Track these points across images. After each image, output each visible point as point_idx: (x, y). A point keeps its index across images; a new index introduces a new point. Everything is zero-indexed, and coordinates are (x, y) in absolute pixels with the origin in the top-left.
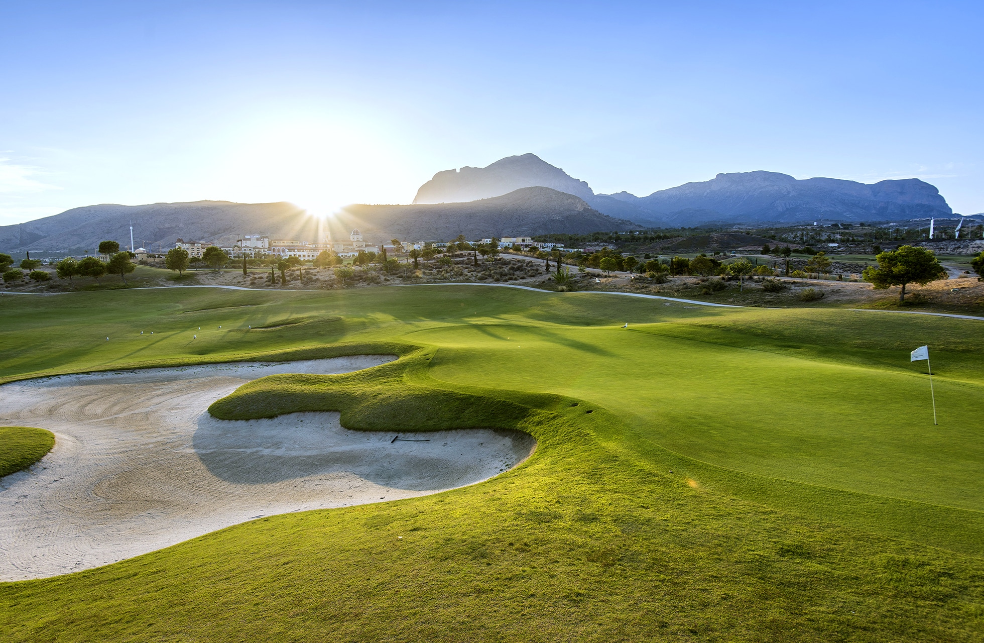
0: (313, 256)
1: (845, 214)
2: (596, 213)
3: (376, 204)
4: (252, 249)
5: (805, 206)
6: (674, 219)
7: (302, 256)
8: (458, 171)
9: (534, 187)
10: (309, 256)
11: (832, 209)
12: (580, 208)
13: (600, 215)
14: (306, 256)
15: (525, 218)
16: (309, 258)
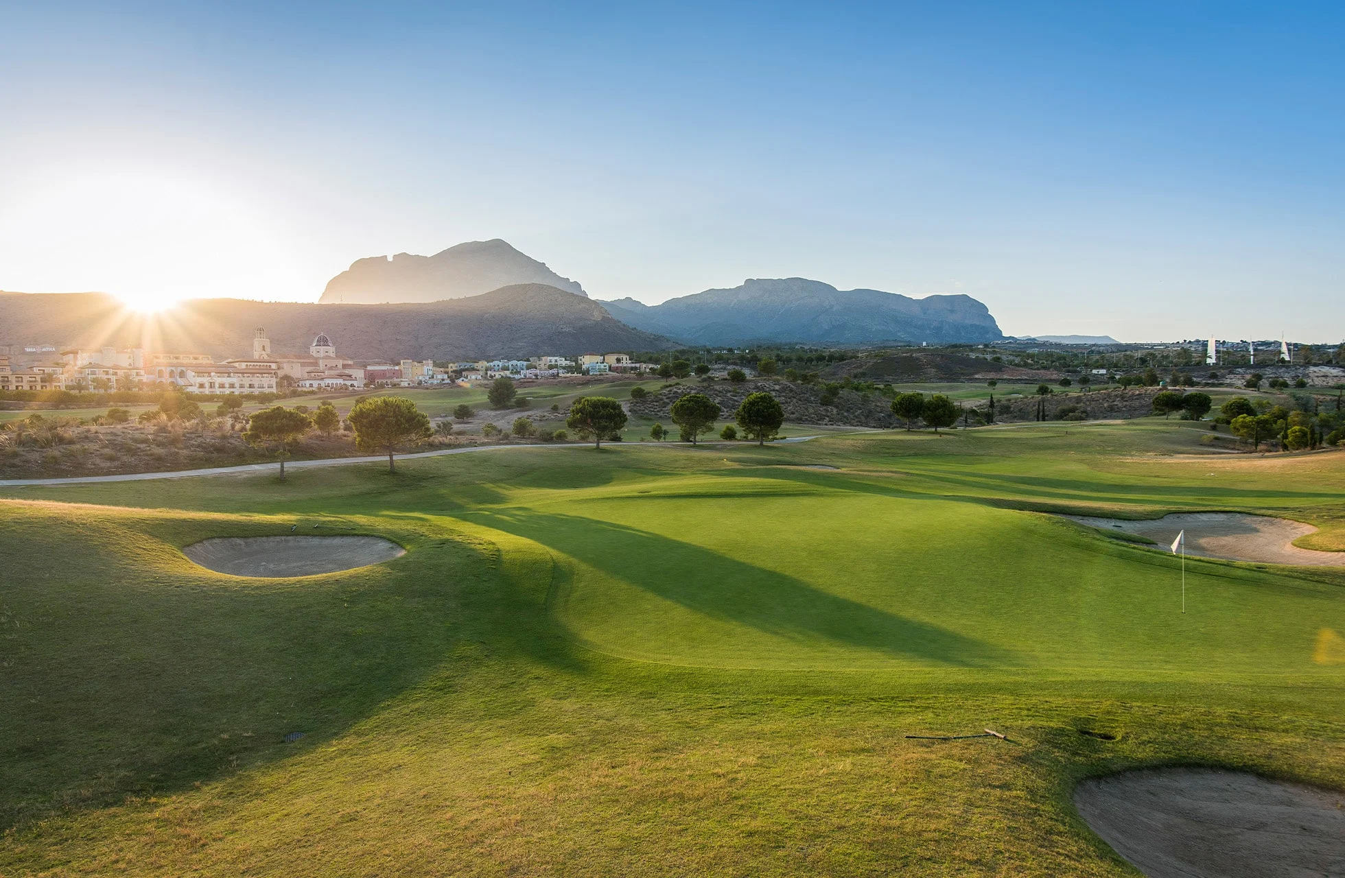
0: (251, 386)
1: (899, 334)
2: (619, 324)
3: (273, 301)
4: (111, 371)
5: (854, 323)
6: (699, 336)
7: (227, 386)
8: (390, 259)
9: (529, 285)
10: (242, 386)
11: (884, 327)
12: (597, 316)
13: (624, 328)
14: (237, 385)
15: (519, 328)
16: (242, 390)
